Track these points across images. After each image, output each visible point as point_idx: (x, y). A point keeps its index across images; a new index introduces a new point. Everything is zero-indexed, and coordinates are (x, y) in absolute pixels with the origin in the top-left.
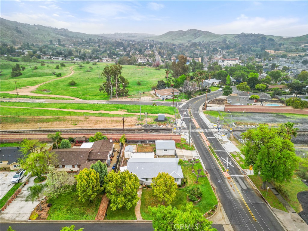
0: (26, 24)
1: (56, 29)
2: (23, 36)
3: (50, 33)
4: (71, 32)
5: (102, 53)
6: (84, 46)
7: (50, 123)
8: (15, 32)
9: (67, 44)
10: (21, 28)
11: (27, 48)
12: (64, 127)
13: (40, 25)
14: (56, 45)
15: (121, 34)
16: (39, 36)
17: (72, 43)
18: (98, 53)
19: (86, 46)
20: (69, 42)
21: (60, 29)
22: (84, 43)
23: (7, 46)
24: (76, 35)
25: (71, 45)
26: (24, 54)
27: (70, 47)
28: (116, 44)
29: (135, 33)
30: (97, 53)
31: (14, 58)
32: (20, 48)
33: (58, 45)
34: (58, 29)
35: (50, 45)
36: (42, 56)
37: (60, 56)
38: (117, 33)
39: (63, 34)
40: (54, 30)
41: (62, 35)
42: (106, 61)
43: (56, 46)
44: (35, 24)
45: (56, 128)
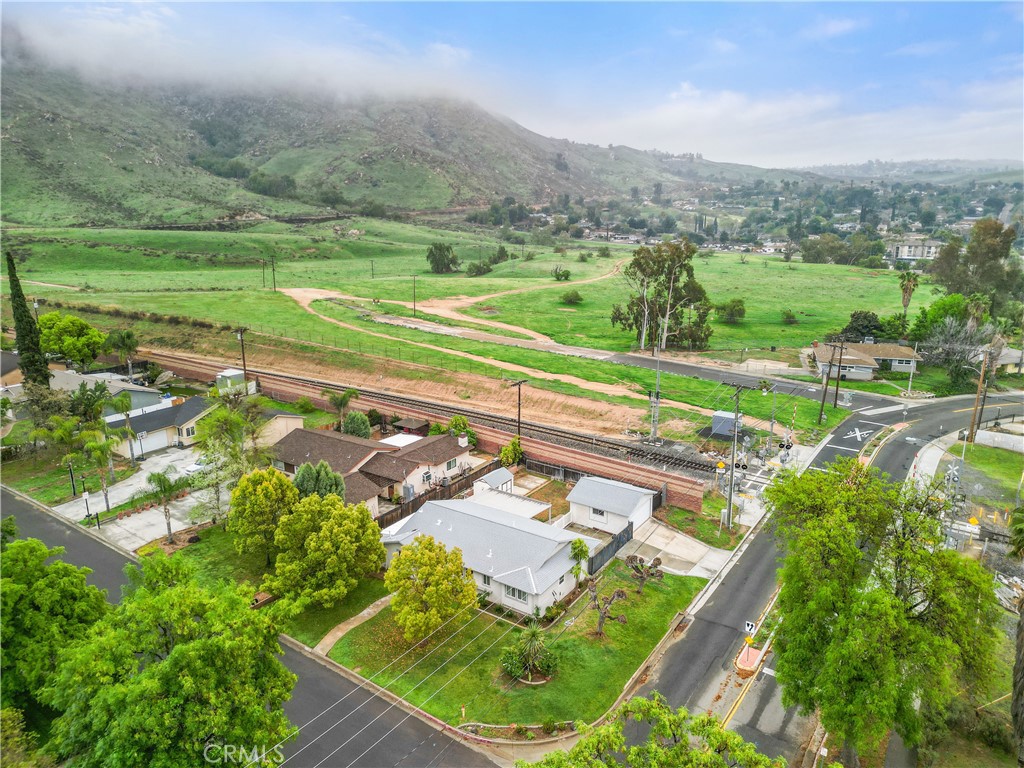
0: (590, 145)
1: (668, 156)
2: (568, 179)
3: (646, 169)
4: (710, 165)
5: (777, 225)
6: (731, 203)
7: (414, 382)
8: (551, 168)
9: (680, 200)
10: (570, 158)
11: (561, 209)
12: (437, 398)
13: (625, 147)
14: (646, 203)
15: (893, 166)
16: (611, 179)
17: (696, 197)
18: (762, 227)
19: (737, 204)
20: (689, 192)
21: (678, 157)
22: (732, 196)
23: (513, 202)
24: (722, 173)
25: (693, 203)
26: (546, 223)
27: (686, 207)
28: (842, 198)
29: (957, 161)
30: (760, 225)
31: (519, 233)
32: (546, 210)
33: (653, 201)
34: (673, 156)
35: (629, 201)
36: (587, 231)
37: (634, 233)
38: (877, 161)
39: (684, 170)
40: (661, 160)
41: (679, 173)
42: (772, 250)
43: (645, 206)
44: (610, 146)
45: (420, 395)
